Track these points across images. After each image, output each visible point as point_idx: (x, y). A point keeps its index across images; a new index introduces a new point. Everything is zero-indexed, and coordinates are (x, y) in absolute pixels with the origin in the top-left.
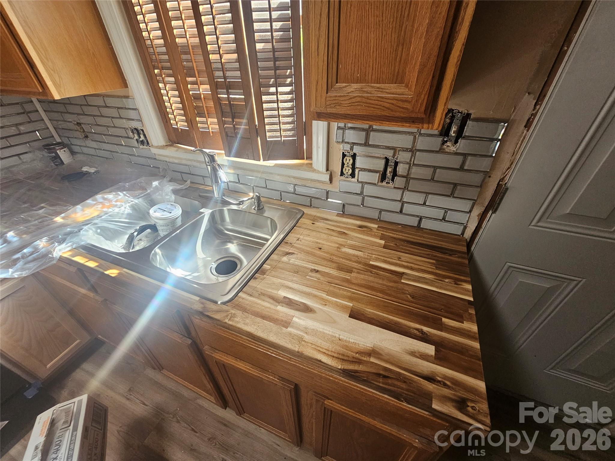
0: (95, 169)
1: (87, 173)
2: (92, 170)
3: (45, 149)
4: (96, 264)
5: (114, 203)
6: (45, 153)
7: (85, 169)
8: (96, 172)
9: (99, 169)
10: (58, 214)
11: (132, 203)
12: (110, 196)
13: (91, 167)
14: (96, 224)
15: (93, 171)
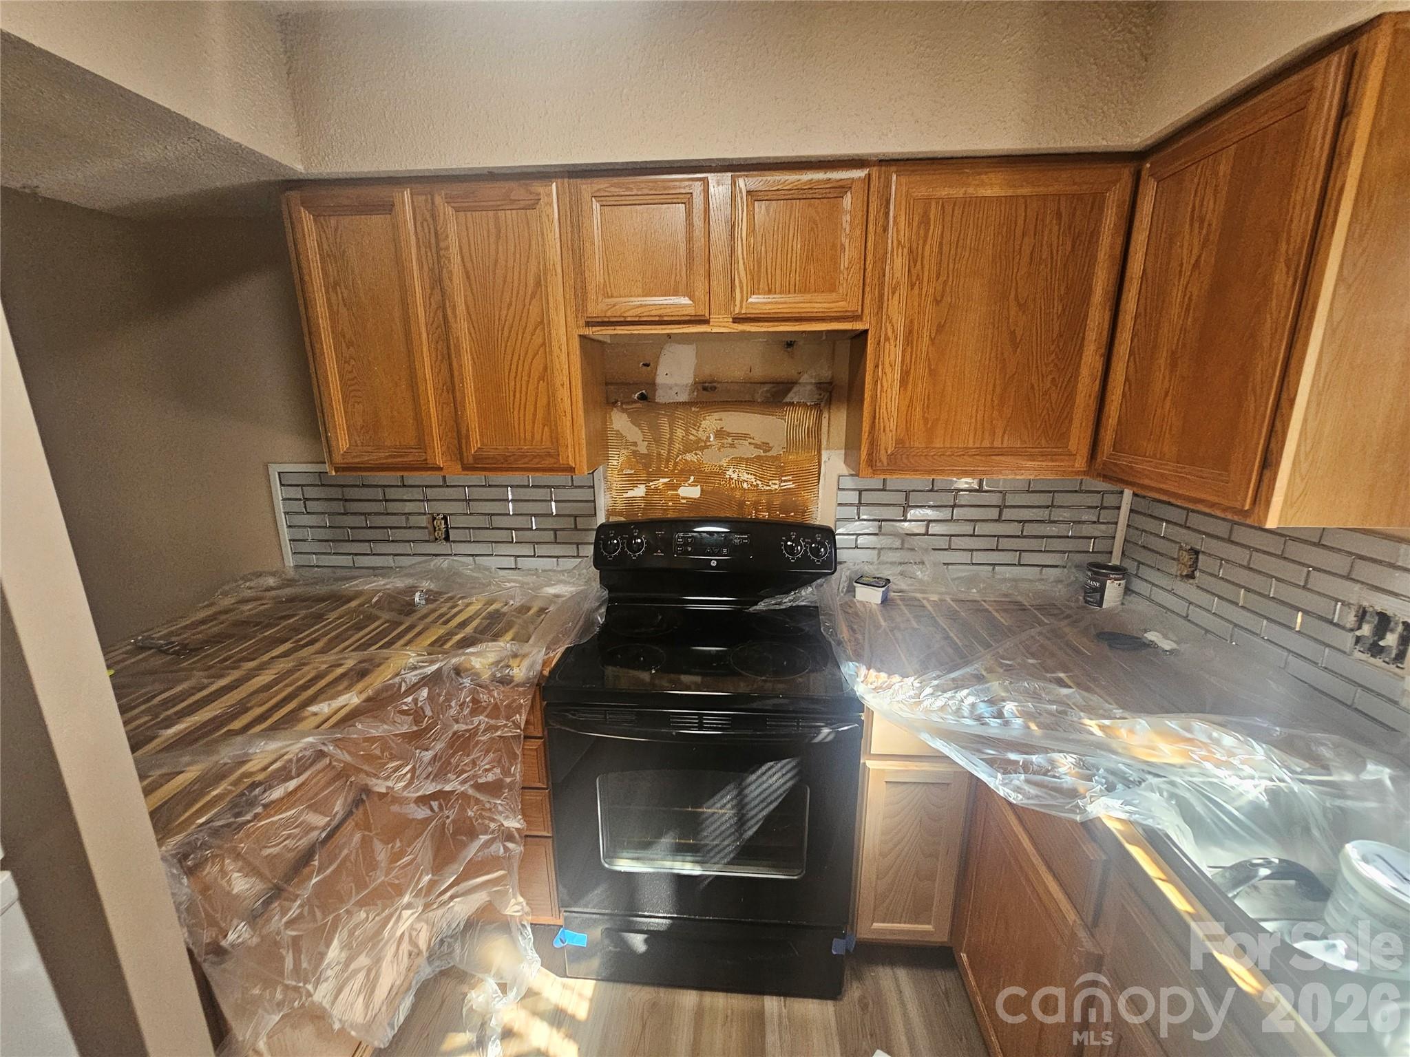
0: (1175, 646)
1: (1151, 645)
2: (1167, 645)
3: (1090, 570)
4: (1189, 909)
5: (1236, 762)
6: (1084, 577)
7: (1151, 636)
8: (1172, 652)
9: (1183, 647)
10: (1092, 712)
11: (1278, 783)
12: (1228, 740)
13: (1166, 637)
14: (1172, 783)
15: (1167, 648)
